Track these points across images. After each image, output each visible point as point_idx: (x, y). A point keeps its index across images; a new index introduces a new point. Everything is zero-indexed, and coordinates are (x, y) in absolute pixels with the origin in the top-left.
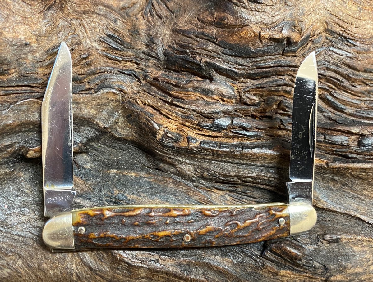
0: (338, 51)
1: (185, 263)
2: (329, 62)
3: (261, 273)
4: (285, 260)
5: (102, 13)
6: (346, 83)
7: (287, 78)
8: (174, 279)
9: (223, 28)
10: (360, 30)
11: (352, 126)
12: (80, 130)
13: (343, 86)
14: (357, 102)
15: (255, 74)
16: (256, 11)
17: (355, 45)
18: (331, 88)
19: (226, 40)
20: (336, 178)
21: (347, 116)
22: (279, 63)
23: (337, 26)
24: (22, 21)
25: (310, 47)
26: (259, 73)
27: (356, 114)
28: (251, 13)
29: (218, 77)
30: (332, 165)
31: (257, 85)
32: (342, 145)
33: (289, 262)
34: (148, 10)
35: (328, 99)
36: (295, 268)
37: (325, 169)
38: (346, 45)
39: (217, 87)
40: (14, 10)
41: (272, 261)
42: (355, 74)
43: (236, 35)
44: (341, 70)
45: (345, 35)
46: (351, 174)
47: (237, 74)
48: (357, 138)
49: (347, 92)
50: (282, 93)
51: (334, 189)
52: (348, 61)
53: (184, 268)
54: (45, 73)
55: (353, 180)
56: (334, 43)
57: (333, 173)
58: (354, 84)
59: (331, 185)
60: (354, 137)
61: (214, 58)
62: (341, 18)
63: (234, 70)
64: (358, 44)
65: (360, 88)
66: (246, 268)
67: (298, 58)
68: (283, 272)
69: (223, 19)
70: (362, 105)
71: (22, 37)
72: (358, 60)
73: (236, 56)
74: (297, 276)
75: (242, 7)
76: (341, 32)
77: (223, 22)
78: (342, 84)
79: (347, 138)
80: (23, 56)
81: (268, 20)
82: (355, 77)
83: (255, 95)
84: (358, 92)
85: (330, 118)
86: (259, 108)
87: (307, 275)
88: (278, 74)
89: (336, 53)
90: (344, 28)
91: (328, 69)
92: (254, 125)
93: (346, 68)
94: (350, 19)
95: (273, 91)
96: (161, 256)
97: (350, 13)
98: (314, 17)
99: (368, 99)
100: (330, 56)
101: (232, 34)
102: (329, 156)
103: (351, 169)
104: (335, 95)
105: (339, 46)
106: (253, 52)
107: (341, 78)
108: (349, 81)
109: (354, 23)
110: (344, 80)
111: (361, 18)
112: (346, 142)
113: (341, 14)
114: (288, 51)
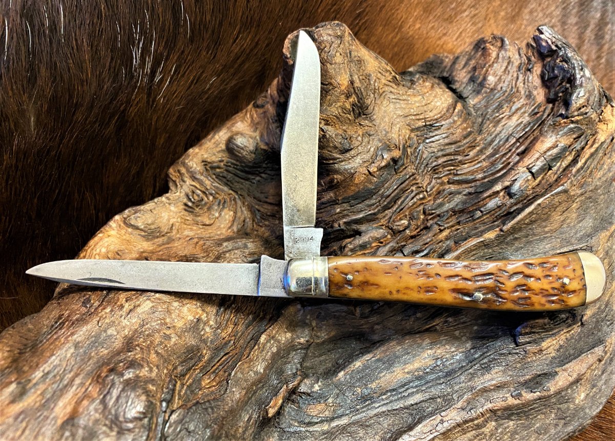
0: (433, 139)
1: (465, 404)
2: (434, 152)
3: (529, 360)
4: (538, 333)
5: (230, 248)
6: (460, 158)
7: (414, 188)
8: (467, 425)
9: (336, 188)
10: (435, 112)
11: (492, 186)
12: (289, 360)
13: (459, 162)
14: (479, 165)
15: (389, 203)
16: (353, 157)
17: (442, 126)
18: (451, 170)
19: (346, 195)
20: (516, 236)
21: (481, 182)
22: (400, 182)
23: (417, 121)
24: (180, 305)
25: (411, 152)
26: (391, 200)
27: (486, 174)
28: (350, 161)
29: (363, 228)
30: (505, 228)
31: (395, 211)
32: (499, 207)
33: (542, 332)
34: (259, 218)
35: (457, 180)
36: (551, 333)
37: (503, 236)
38: (435, 130)
39: (368, 236)
40: (168, 301)
41: (529, 343)
42: (460, 147)
43: (352, 186)
44: (448, 151)
45: (428, 123)
46: (525, 224)
47: (374, 214)
48: (505, 193)
49: (465, 164)
50: (419, 202)
51: (522, 246)
52: (447, 141)
53: (468, 409)
54: (229, 333)
55: (530, 227)
56: (425, 136)
57: (512, 233)
58: (465, 154)
59: (517, 244)
60: (502, 194)
61: (348, 215)
62: (415, 113)
63: (370, 212)
64: (443, 123)
65: (472, 154)
66: (514, 366)
67: (410, 167)
68: (544, 345)
69: (332, 180)
70: (485, 164)
71: (191, 318)
72: (453, 134)
73: (363, 201)
74: (558, 339)
75: (340, 162)
76: (424, 124)
77: (333, 184)
78: (457, 161)
79: (497, 199)
80: (202, 333)
81: (367, 157)
82: (462, 148)
83: (401, 219)
84: (474, 157)
85: (470, 194)
86: (412, 227)
87: (564, 331)
88: (404, 191)
89: (433, 142)
90: (423, 119)
91: (437, 158)
92: (422, 244)
93: (450, 146)
94: (422, 108)
95: (412, 206)
96: (442, 414)
97: (417, 105)
98: (396, 129)
99: (484, 157)
100: (430, 147)
101: (347, 187)
102: (497, 223)
103: (522, 220)
104: (459, 173)
105: (431, 134)
106: (373, 189)
107: (452, 158)
108: (459, 155)
109: (426, 110)
110: (456, 157)
111: (429, 102)
112: (499, 202)
113: (412, 111)
114: (399, 168)
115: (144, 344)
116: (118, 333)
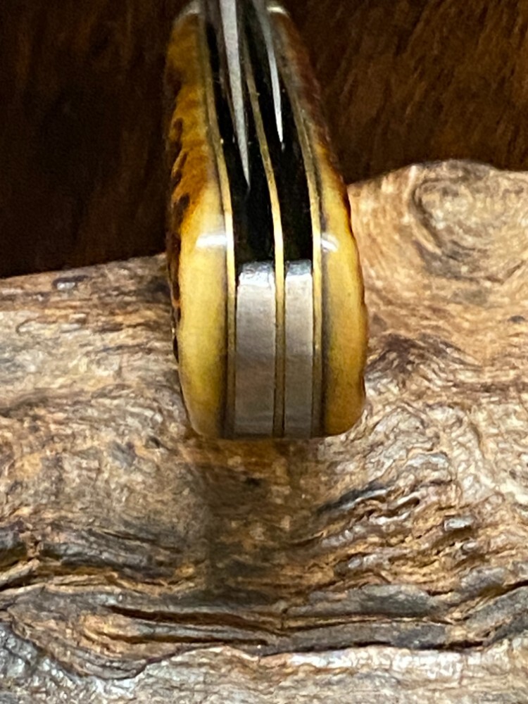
115: (53, 427)
116: (39, 372)
